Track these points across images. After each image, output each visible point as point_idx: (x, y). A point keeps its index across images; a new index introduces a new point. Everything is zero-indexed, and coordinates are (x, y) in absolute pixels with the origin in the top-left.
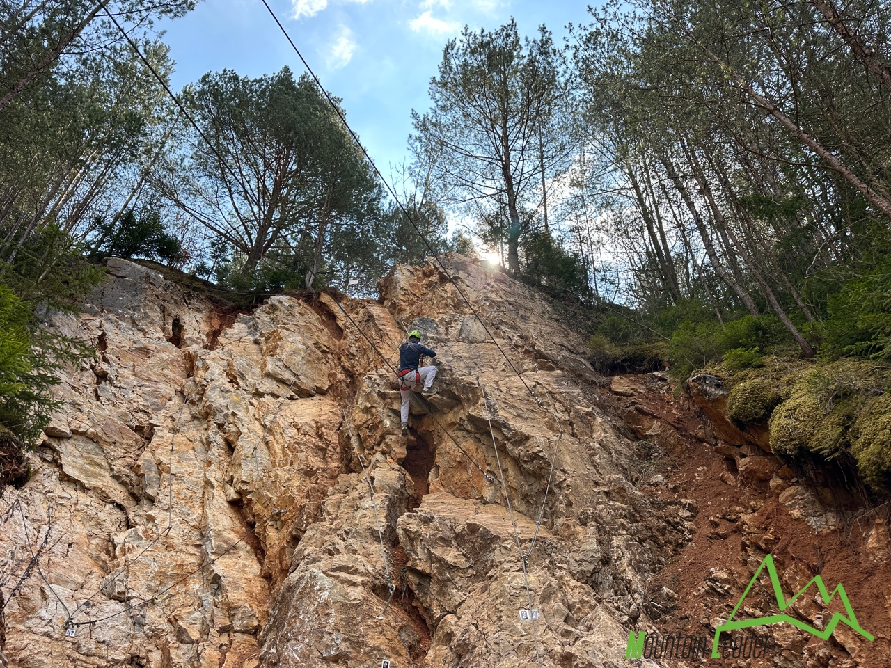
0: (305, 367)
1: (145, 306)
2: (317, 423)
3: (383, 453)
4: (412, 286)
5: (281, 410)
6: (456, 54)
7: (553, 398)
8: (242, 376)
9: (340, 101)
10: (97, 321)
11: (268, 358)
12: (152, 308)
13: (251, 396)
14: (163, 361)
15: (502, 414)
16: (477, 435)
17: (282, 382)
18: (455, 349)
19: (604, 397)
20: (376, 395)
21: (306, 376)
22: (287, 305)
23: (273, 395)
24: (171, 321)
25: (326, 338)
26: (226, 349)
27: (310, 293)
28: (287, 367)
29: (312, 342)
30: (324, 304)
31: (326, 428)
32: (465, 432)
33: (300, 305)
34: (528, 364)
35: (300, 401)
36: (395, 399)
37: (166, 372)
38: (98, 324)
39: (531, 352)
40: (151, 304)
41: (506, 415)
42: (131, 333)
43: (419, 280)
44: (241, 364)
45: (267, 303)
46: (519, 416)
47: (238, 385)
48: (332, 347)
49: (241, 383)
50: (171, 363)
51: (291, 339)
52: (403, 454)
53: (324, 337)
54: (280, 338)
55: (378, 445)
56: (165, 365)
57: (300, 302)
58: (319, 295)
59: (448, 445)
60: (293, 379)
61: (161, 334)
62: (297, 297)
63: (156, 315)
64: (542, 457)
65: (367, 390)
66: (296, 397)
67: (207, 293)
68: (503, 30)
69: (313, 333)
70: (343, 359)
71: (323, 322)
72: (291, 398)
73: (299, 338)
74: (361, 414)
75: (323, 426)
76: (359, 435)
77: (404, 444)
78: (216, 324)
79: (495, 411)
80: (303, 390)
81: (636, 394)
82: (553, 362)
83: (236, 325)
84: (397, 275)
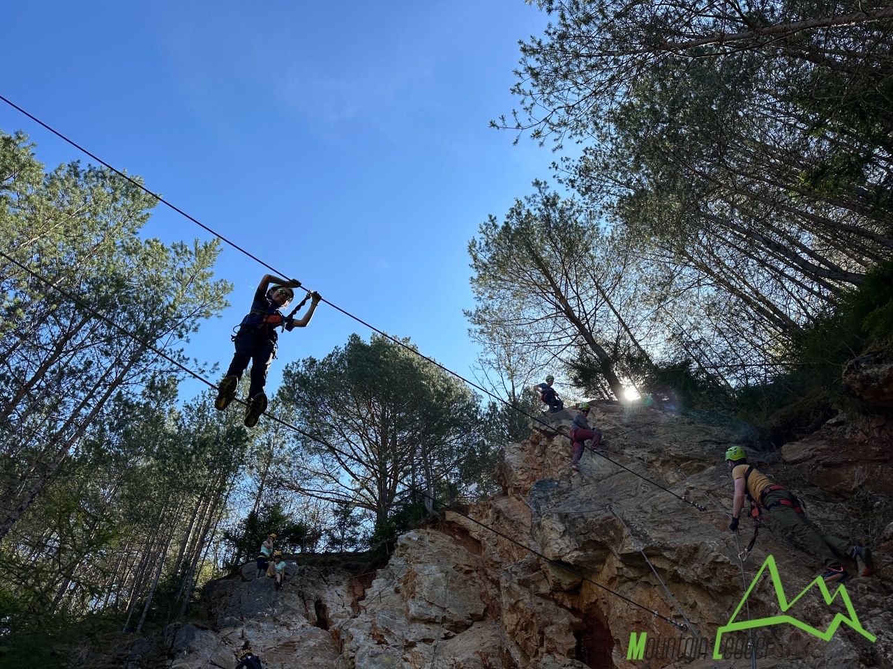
0: (450, 597)
1: (282, 598)
2: (480, 654)
3: (549, 652)
4: (526, 461)
5: (438, 654)
6: (480, 248)
7: (715, 496)
8: (388, 632)
9: (409, 340)
10: (239, 630)
11: (410, 601)
12: (290, 598)
13: (403, 651)
14: (311, 649)
15: (655, 536)
16: (644, 579)
17: (430, 622)
18: (582, 494)
19: (781, 474)
20: (516, 586)
21: (454, 606)
22: (415, 539)
23: (425, 640)
24: (312, 605)
25: (464, 557)
26: (368, 610)
27: (434, 516)
28: (431, 604)
29: (451, 567)
30: (453, 522)
31: (493, 656)
32: (630, 583)
33: (428, 533)
34: (672, 476)
35: (458, 636)
36: (540, 581)
37: (316, 659)
38: (240, 634)
39: (668, 461)
40: (288, 594)
41: (661, 535)
42: (275, 631)
43: (531, 452)
44: (384, 619)
45: (397, 546)
46: (678, 530)
47: (387, 644)
48: (474, 563)
49: (389, 641)
50: (319, 648)
51: (426, 572)
52: (571, 643)
53: (462, 556)
54: (416, 575)
55: (542, 645)
56: (313, 651)
57: (428, 530)
58: (444, 515)
59: (619, 607)
60: (441, 614)
61: (305, 621)
62: (424, 526)
63: (295, 603)
64: (722, 563)
65: (506, 585)
66: (452, 634)
67: (343, 563)
68: (513, 212)
69: (449, 556)
70: (489, 571)
71: (458, 542)
72: (447, 637)
73: (434, 568)
74: (509, 616)
75: (488, 655)
76: (517, 643)
77: (569, 631)
78: (358, 591)
79: (645, 535)
80: (456, 623)
81: (819, 453)
82: (700, 460)
83: (375, 583)
84: (508, 457)
